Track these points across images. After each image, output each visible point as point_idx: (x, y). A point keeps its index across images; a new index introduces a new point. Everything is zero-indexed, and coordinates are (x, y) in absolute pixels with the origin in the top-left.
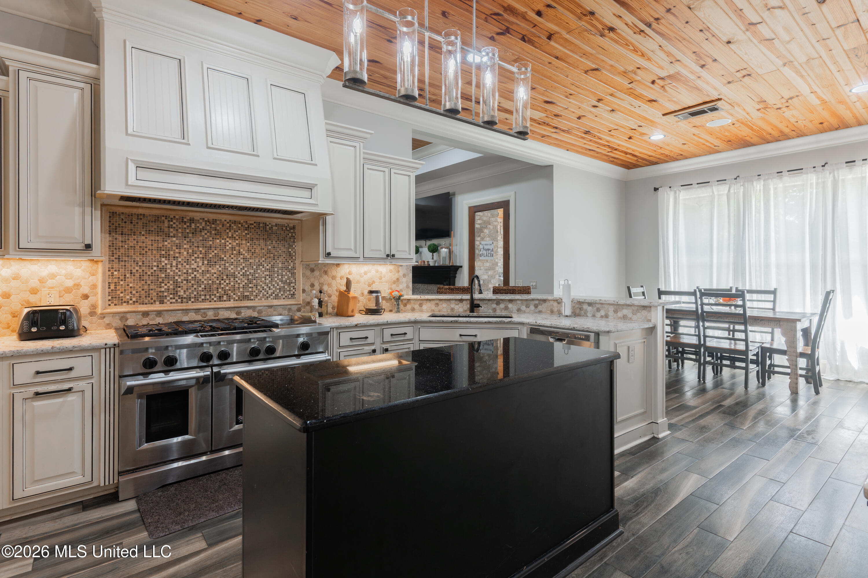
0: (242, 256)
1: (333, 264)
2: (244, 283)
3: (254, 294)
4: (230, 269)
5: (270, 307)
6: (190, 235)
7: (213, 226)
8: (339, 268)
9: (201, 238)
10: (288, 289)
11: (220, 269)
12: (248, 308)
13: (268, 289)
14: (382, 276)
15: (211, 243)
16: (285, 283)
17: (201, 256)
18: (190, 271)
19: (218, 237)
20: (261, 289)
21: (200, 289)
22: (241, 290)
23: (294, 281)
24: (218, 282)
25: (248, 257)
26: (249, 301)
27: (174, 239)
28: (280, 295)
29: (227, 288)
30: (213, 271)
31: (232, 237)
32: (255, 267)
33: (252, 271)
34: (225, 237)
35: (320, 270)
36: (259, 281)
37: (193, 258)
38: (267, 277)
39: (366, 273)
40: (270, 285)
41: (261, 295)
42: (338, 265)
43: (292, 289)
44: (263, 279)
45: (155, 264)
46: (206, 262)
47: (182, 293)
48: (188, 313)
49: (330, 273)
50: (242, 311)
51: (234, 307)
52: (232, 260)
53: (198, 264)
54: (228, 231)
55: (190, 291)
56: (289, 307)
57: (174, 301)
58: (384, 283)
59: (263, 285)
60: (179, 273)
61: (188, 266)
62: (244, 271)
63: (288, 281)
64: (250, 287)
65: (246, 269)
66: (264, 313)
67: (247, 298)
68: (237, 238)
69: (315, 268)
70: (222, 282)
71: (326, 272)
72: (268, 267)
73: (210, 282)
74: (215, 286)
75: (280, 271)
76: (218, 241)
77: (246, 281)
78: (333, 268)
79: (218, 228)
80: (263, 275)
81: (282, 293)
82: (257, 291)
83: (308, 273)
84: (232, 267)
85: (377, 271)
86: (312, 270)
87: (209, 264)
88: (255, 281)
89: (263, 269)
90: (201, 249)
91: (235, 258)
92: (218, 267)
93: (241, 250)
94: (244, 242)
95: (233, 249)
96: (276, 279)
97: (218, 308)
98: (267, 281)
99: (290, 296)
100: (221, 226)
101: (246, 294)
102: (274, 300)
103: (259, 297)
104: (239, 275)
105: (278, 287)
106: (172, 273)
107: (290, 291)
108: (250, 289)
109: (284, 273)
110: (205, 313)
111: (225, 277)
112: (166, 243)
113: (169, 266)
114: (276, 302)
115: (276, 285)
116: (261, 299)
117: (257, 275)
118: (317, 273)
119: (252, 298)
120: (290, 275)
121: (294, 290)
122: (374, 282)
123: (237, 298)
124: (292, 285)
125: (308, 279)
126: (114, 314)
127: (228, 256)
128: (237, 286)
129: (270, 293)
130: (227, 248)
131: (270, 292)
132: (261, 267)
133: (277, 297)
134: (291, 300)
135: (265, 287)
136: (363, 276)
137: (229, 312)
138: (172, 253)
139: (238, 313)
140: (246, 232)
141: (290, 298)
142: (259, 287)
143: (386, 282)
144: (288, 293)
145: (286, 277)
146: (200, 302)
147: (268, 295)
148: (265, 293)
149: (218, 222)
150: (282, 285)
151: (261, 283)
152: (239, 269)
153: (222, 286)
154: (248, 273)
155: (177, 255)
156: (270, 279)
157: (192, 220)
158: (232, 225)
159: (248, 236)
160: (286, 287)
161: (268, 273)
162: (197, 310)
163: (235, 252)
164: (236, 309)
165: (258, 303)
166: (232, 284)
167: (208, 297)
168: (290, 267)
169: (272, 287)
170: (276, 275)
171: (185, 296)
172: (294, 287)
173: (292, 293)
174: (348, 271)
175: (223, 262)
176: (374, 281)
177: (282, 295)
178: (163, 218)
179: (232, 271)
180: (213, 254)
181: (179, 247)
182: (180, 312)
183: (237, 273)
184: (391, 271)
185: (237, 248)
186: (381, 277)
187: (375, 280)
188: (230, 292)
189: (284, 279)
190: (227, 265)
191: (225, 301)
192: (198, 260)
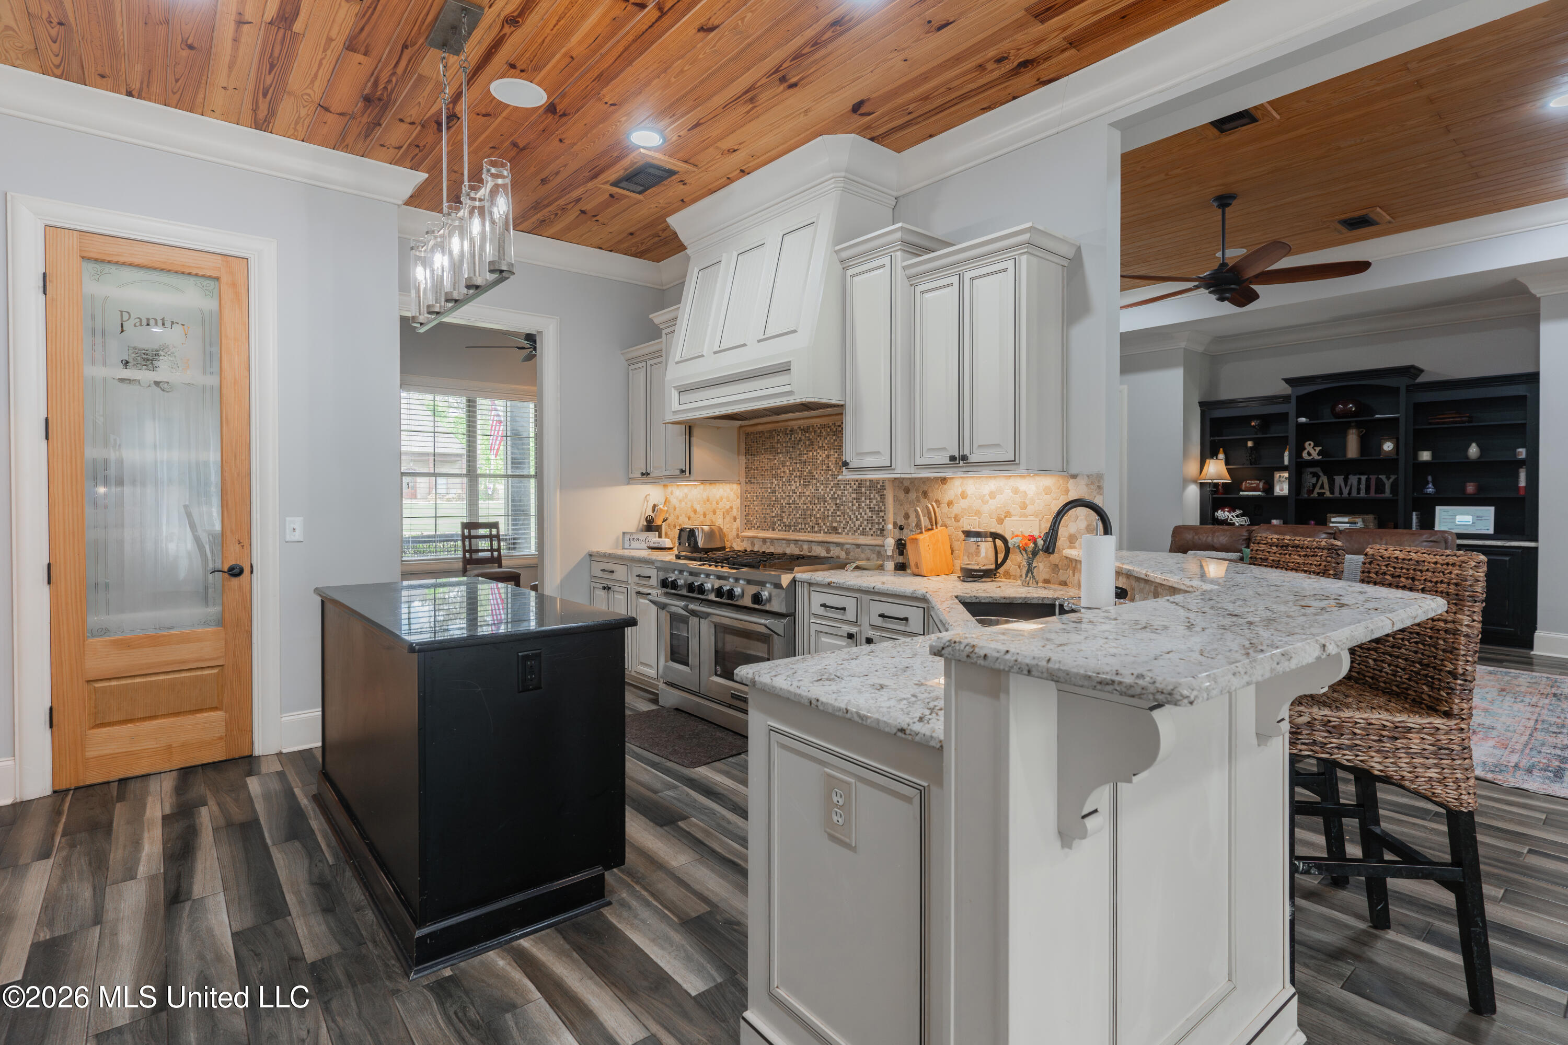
0: (830, 473)
1: (936, 479)
2: (832, 510)
3: (842, 525)
4: (820, 490)
5: (858, 546)
6: (791, 449)
7: (807, 435)
8: (945, 486)
9: (798, 453)
10: (876, 521)
11: (813, 490)
12: (838, 544)
13: (855, 519)
14: (1028, 503)
15: (805, 456)
16: (873, 510)
17: (798, 474)
18: (791, 493)
19: (811, 448)
20: (848, 520)
21: (798, 515)
22: (830, 518)
23: (883, 508)
24: (811, 507)
25: (836, 473)
26: (837, 535)
27: (781, 456)
28: (868, 529)
29: (818, 516)
30: (807, 493)
31: (822, 448)
32: (842, 487)
33: (840, 493)
34: (816, 448)
35: (917, 491)
36: (846, 507)
37: (793, 477)
38: (855, 501)
39: (992, 495)
40: (857, 513)
41: (848, 528)
42: (944, 480)
43: (881, 520)
44: (850, 504)
45: (769, 485)
46: (802, 482)
47: (785, 520)
48: (790, 544)
49: (930, 495)
50: (832, 548)
51: (823, 542)
52: (822, 478)
53: (796, 485)
54: (819, 439)
55: (791, 517)
56: (878, 548)
57: (780, 528)
58: (1032, 518)
59: (850, 513)
60: (784, 496)
61: (789, 488)
62: (832, 493)
63: (877, 508)
64: (838, 516)
65: (834, 489)
66: (852, 553)
67: (833, 530)
68: (826, 447)
69: (910, 487)
70: (814, 507)
71: (925, 494)
72: (855, 487)
73: (805, 507)
74: (809, 512)
75: (868, 493)
76: (811, 454)
77: (834, 507)
78: (936, 486)
79: (811, 437)
80: (851, 499)
81: (870, 526)
82: (844, 522)
83: (902, 495)
84: (822, 487)
85: (1016, 491)
86: (907, 491)
87: (805, 486)
88: (842, 507)
89: (850, 490)
90: (798, 466)
91: (824, 476)
92: (811, 487)
93: (830, 464)
94: (832, 452)
95: (823, 462)
96: (863, 505)
97: (812, 542)
98: (855, 508)
99: (879, 532)
100: (813, 434)
101: (835, 525)
102: (862, 537)
103: (846, 531)
104: (828, 499)
105: (865, 517)
106: (779, 496)
107: (878, 523)
108: (838, 519)
109: (872, 496)
110: (801, 546)
111: (816, 501)
112: (776, 461)
113: (777, 488)
114: (862, 540)
115: (863, 514)
116: (848, 534)
117: (844, 499)
118: (913, 495)
119: (840, 531)
120: (879, 499)
121: (883, 523)
122: (1008, 514)
123: (826, 530)
124: (881, 514)
125: (901, 505)
126: (749, 537)
127: (819, 472)
128: (826, 513)
129: (857, 526)
130: (819, 462)
131: (858, 523)
132: (848, 487)
133: (864, 533)
134: (880, 538)
135: (852, 517)
136: (987, 502)
137: (820, 548)
138: (779, 472)
139: (828, 551)
140: (834, 438)
141: (878, 536)
142: (846, 516)
143: (1037, 516)
144: (877, 526)
145: (875, 502)
146: (798, 531)
147: (855, 529)
148: (852, 525)
149: (811, 429)
150: (870, 514)
151: (848, 511)
152: (828, 490)
153: (814, 513)
154: (836, 496)
155: (782, 475)
156: (857, 505)
157: (792, 430)
158: (823, 430)
159: (836, 443)
160: (874, 517)
161: (854, 496)
162: (796, 541)
163: (824, 467)
164: (827, 545)
165: (845, 538)
166: (822, 510)
167: (803, 526)
168: (879, 486)
169: (859, 517)
170: (863, 499)
171: (787, 523)
172: (883, 517)
173: (881, 527)
174: (960, 490)
175: (815, 482)
176: (1008, 512)
177: (870, 529)
178: (774, 433)
179: (822, 493)
180: (807, 471)
181: (784, 465)
182: (784, 542)
183: (826, 496)
184: (1047, 491)
185: (826, 462)
186: (1024, 503)
187: (1011, 510)
188: (820, 521)
189: (872, 505)
190: (818, 484)
191: (816, 532)
192: (796, 479)
